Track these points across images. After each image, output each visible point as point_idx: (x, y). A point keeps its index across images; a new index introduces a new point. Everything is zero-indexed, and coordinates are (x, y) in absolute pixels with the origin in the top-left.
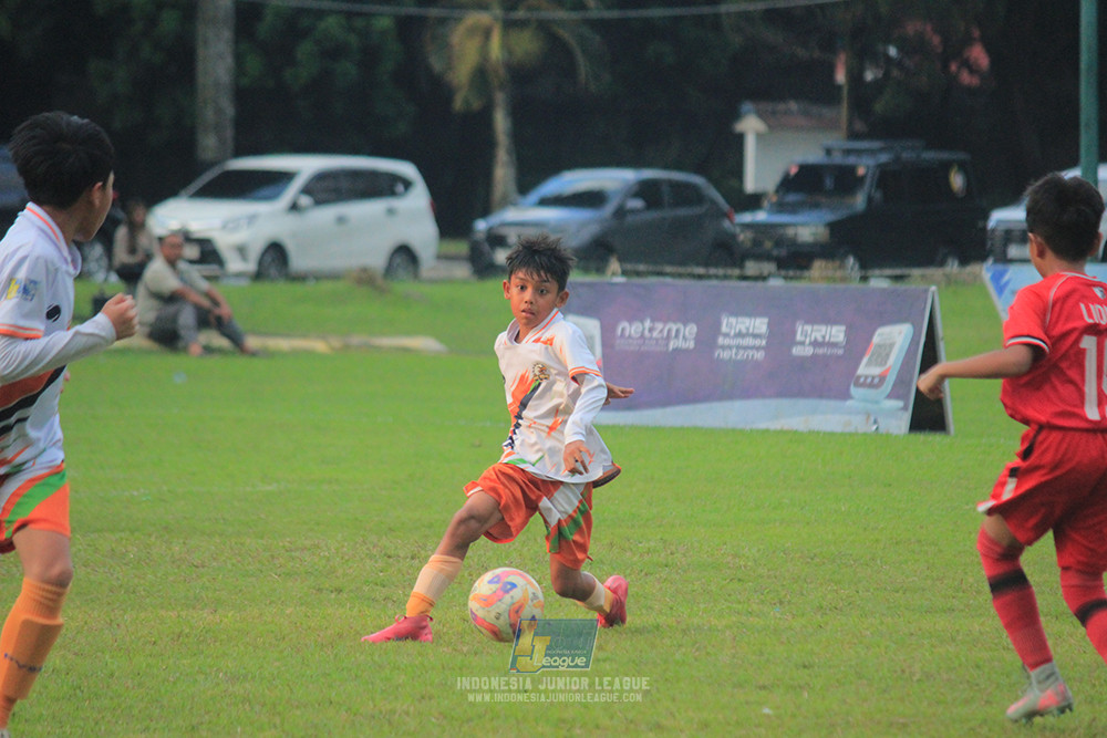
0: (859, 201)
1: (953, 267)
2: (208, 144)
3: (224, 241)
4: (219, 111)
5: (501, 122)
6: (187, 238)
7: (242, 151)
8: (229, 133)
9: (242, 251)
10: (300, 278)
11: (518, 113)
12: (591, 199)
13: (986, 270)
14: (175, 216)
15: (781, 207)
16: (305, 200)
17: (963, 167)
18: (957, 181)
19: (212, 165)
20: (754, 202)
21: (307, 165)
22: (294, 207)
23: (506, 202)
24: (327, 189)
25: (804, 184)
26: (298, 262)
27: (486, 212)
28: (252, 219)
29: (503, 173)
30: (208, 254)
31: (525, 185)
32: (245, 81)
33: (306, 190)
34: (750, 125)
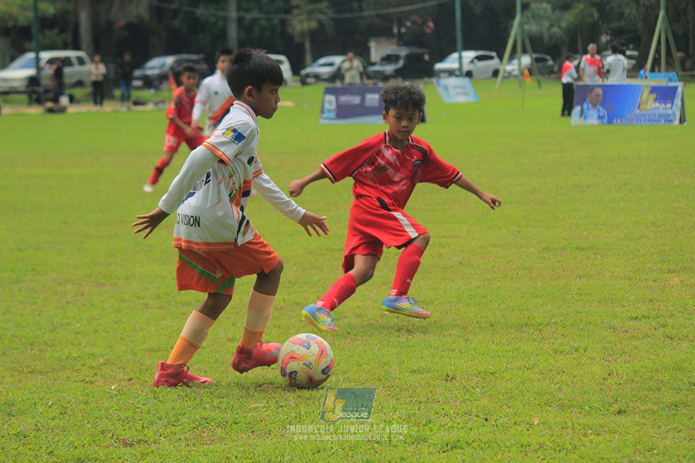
0: (401, 63)
1: (426, 79)
5: (308, 45)
11: (313, 42)
12: (331, 64)
13: (434, 80)
15: (382, 65)
17: (429, 54)
18: (426, 57)
20: (374, 64)
23: (309, 66)
25: (388, 59)
27: (304, 67)
29: (308, 58)
31: (315, 59)
34: (373, 45)
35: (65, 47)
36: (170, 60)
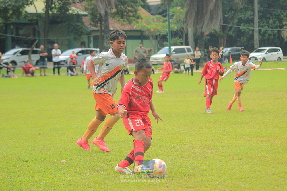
2: (256, 46)
3: (258, 57)
4: (257, 42)
6: (253, 57)
7: (260, 47)
8: (258, 45)
9: (260, 59)
10: (267, 61)
14: (252, 55)
16: (267, 52)
19: (256, 49)
21: (268, 48)
22: (266, 53)
24: (270, 51)
26: (267, 60)
28: (261, 55)
30: (256, 59)
32: (260, 39)
33: (268, 51)
35: (182, 44)
36: (229, 49)
